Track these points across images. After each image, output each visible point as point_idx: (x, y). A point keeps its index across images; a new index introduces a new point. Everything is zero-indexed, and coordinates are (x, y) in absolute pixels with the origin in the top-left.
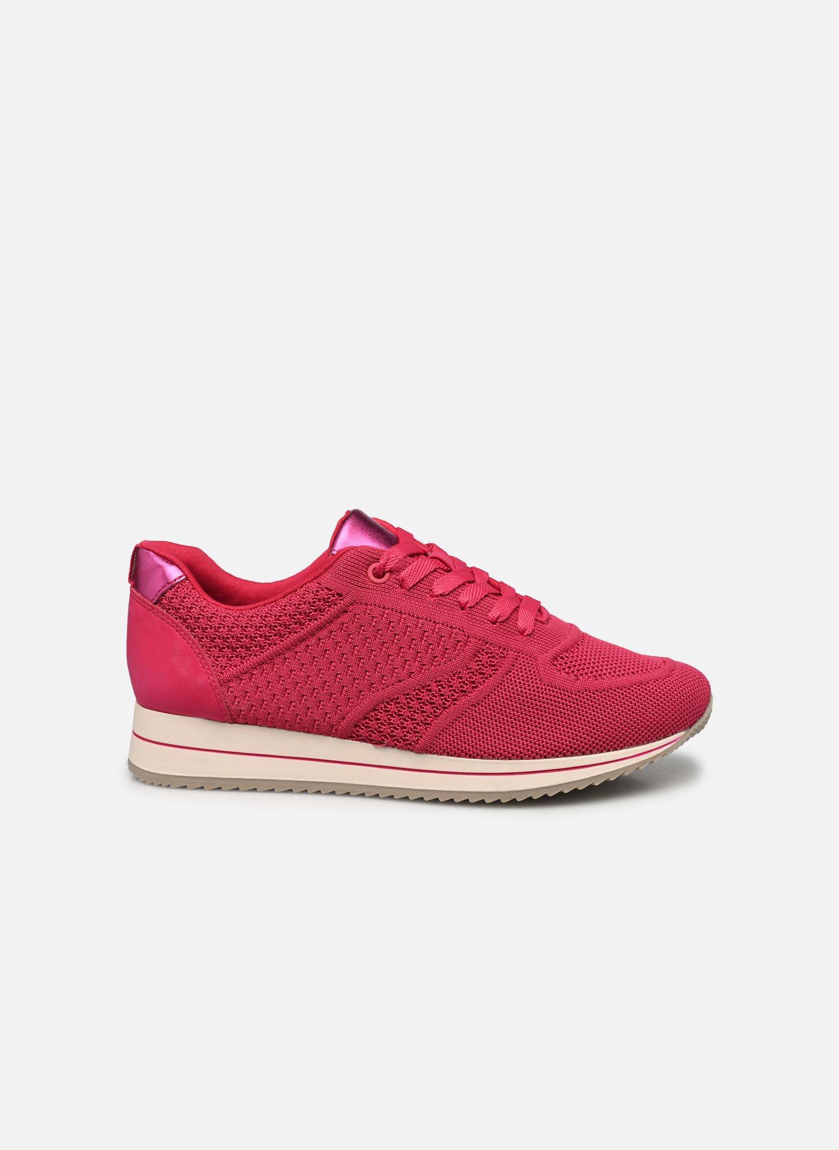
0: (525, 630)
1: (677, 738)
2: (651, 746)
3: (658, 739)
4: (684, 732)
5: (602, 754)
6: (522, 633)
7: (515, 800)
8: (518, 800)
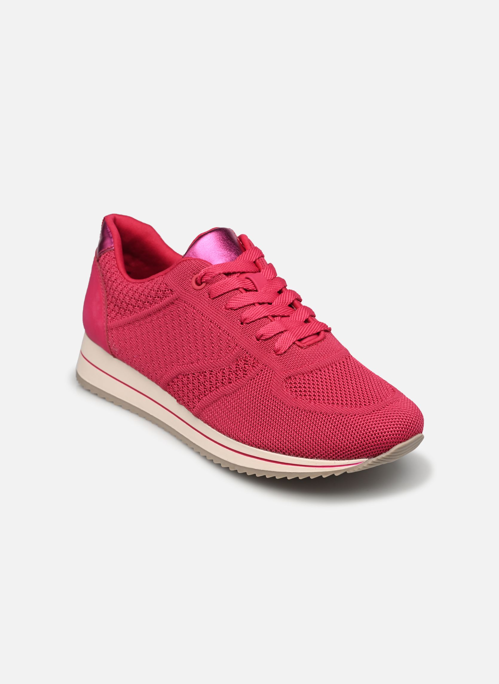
0: (279, 351)
1: (359, 462)
2: (335, 463)
3: (342, 459)
4: (367, 459)
5: (297, 458)
6: (276, 352)
7: (236, 471)
8: (239, 472)
